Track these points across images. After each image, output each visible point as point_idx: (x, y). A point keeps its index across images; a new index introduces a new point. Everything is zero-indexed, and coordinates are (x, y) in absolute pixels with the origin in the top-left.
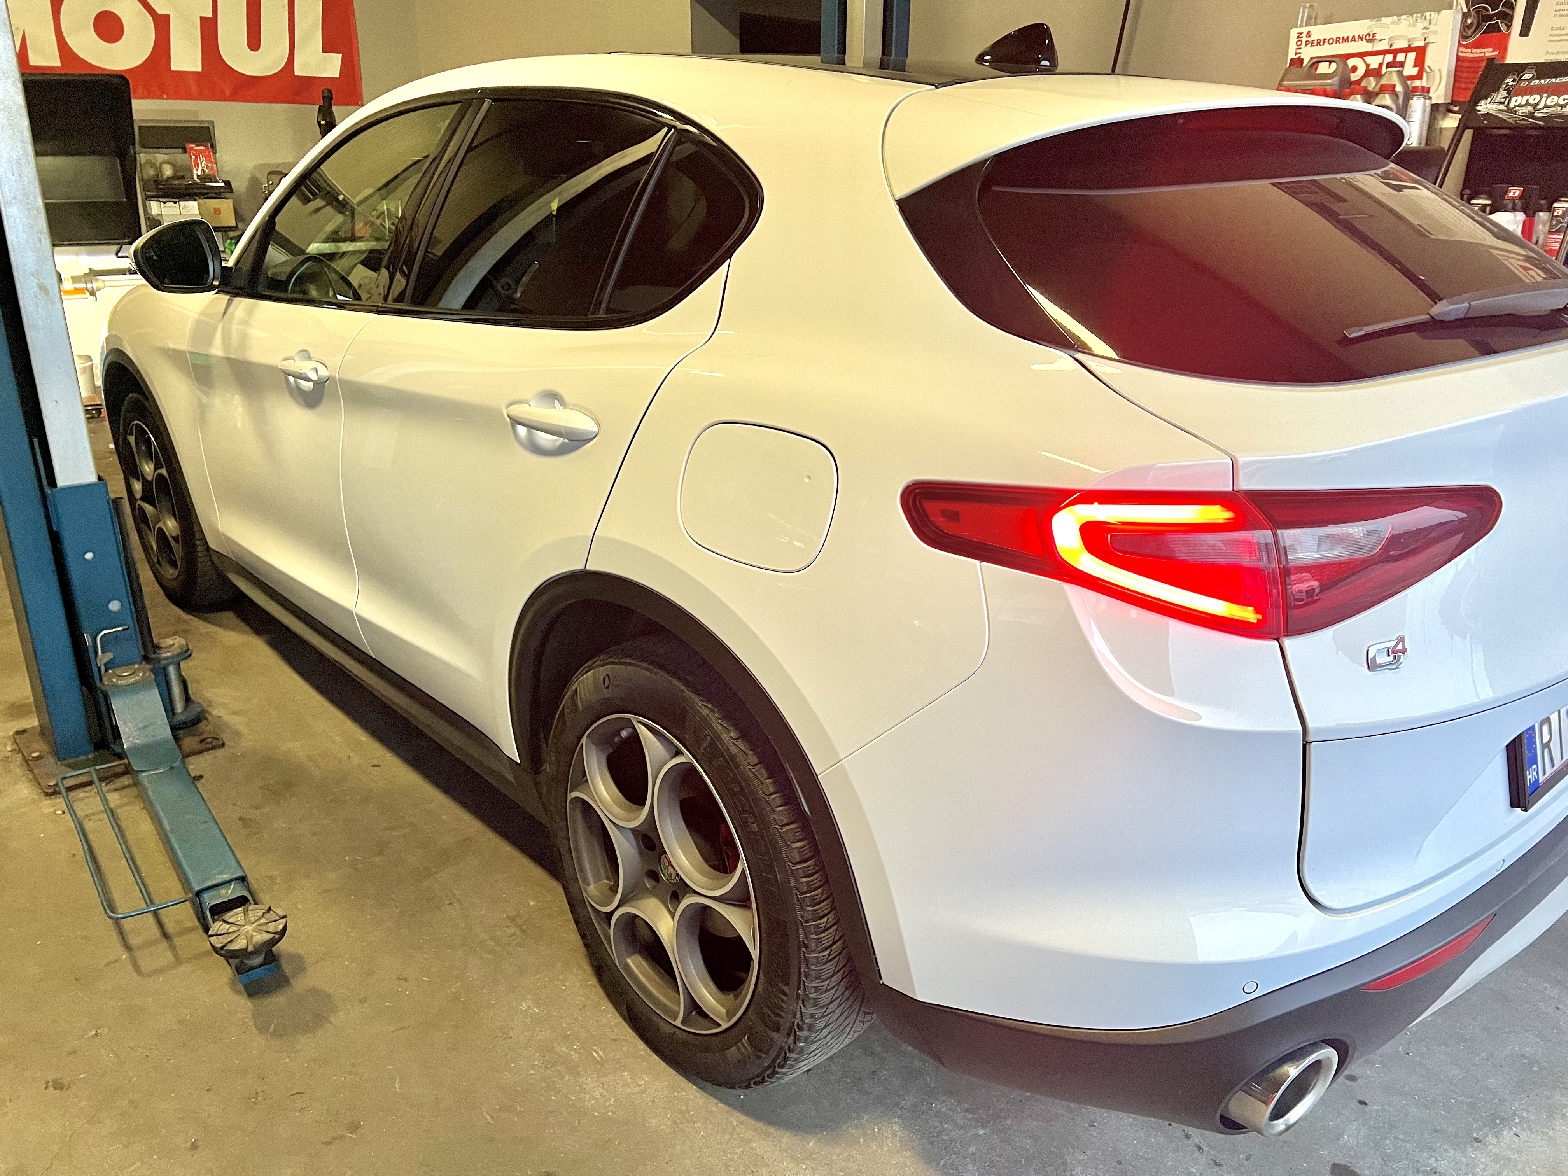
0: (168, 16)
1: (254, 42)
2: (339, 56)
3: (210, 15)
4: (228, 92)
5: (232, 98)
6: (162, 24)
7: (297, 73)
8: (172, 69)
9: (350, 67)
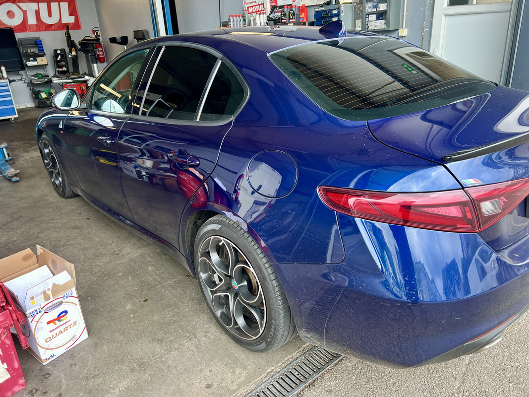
0: (26, 11)
1: (50, 15)
2: (74, 17)
3: (37, 9)
4: (44, 29)
5: (46, 30)
6: (25, 12)
7: (62, 22)
8: (29, 24)
9: (77, 19)
